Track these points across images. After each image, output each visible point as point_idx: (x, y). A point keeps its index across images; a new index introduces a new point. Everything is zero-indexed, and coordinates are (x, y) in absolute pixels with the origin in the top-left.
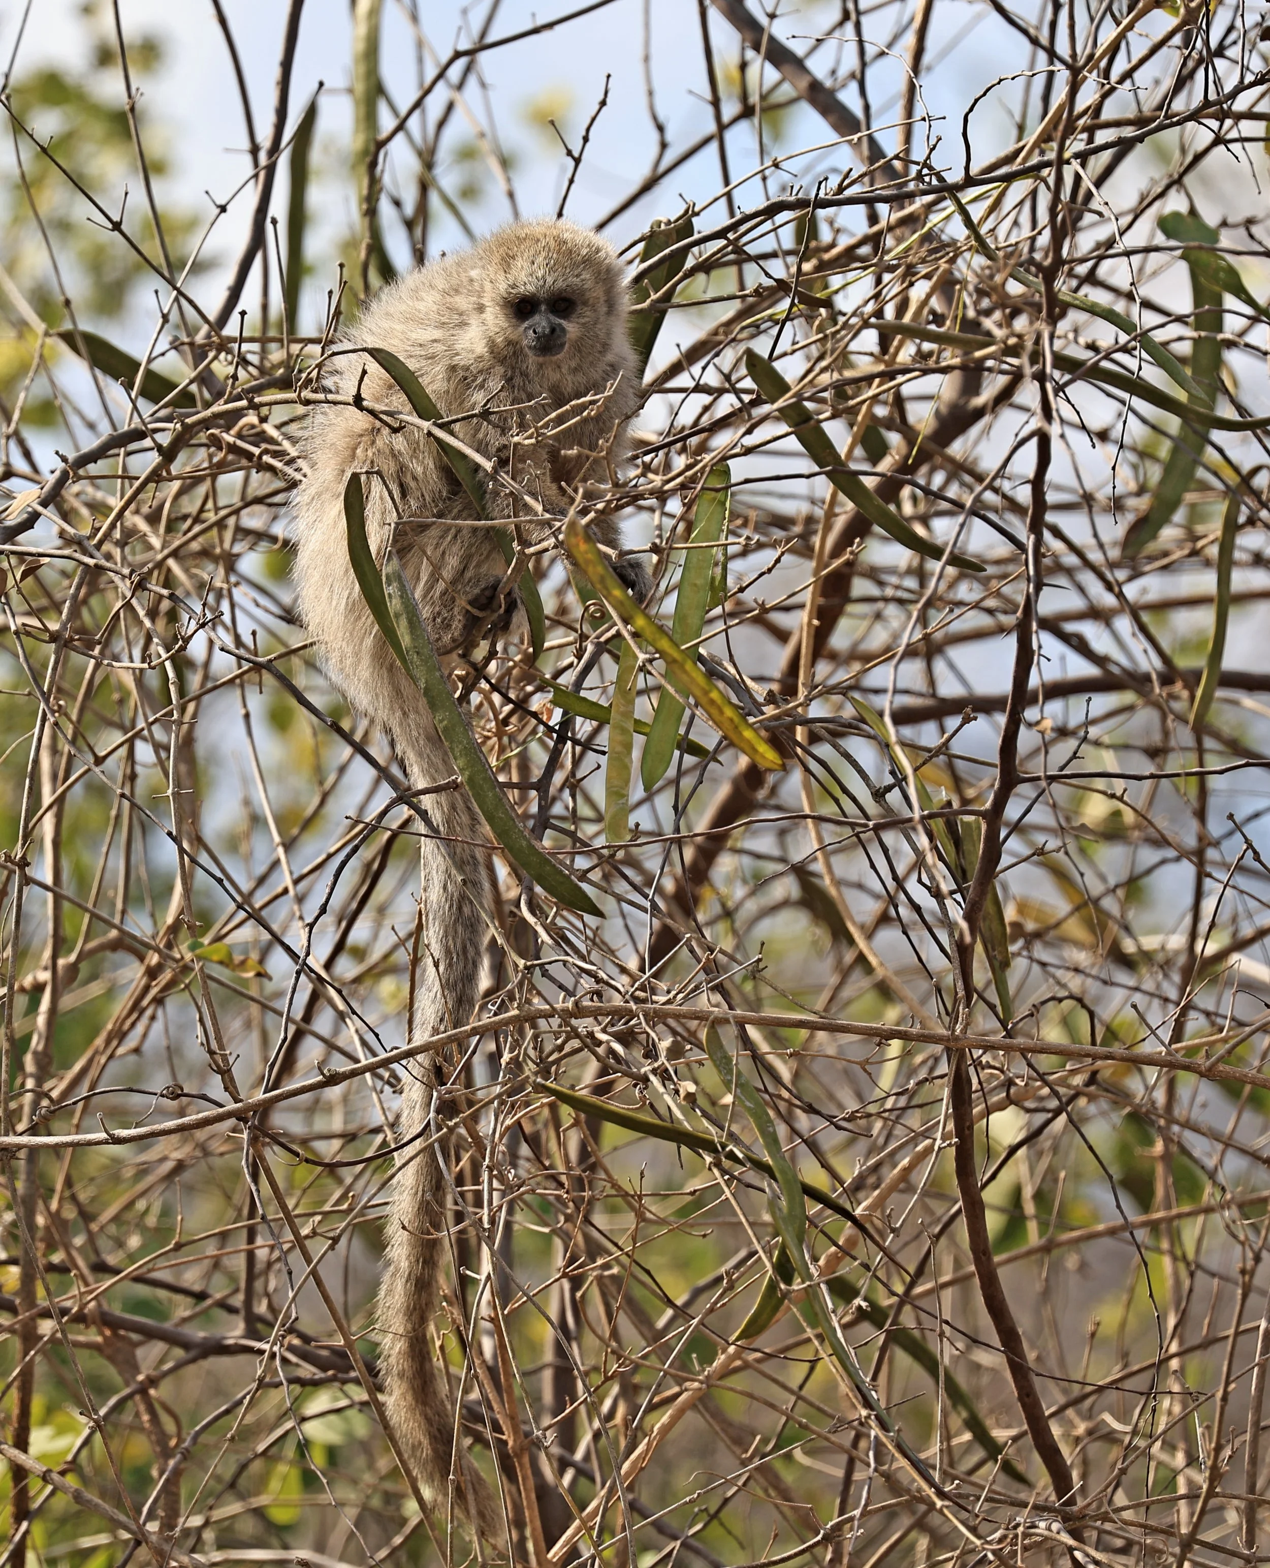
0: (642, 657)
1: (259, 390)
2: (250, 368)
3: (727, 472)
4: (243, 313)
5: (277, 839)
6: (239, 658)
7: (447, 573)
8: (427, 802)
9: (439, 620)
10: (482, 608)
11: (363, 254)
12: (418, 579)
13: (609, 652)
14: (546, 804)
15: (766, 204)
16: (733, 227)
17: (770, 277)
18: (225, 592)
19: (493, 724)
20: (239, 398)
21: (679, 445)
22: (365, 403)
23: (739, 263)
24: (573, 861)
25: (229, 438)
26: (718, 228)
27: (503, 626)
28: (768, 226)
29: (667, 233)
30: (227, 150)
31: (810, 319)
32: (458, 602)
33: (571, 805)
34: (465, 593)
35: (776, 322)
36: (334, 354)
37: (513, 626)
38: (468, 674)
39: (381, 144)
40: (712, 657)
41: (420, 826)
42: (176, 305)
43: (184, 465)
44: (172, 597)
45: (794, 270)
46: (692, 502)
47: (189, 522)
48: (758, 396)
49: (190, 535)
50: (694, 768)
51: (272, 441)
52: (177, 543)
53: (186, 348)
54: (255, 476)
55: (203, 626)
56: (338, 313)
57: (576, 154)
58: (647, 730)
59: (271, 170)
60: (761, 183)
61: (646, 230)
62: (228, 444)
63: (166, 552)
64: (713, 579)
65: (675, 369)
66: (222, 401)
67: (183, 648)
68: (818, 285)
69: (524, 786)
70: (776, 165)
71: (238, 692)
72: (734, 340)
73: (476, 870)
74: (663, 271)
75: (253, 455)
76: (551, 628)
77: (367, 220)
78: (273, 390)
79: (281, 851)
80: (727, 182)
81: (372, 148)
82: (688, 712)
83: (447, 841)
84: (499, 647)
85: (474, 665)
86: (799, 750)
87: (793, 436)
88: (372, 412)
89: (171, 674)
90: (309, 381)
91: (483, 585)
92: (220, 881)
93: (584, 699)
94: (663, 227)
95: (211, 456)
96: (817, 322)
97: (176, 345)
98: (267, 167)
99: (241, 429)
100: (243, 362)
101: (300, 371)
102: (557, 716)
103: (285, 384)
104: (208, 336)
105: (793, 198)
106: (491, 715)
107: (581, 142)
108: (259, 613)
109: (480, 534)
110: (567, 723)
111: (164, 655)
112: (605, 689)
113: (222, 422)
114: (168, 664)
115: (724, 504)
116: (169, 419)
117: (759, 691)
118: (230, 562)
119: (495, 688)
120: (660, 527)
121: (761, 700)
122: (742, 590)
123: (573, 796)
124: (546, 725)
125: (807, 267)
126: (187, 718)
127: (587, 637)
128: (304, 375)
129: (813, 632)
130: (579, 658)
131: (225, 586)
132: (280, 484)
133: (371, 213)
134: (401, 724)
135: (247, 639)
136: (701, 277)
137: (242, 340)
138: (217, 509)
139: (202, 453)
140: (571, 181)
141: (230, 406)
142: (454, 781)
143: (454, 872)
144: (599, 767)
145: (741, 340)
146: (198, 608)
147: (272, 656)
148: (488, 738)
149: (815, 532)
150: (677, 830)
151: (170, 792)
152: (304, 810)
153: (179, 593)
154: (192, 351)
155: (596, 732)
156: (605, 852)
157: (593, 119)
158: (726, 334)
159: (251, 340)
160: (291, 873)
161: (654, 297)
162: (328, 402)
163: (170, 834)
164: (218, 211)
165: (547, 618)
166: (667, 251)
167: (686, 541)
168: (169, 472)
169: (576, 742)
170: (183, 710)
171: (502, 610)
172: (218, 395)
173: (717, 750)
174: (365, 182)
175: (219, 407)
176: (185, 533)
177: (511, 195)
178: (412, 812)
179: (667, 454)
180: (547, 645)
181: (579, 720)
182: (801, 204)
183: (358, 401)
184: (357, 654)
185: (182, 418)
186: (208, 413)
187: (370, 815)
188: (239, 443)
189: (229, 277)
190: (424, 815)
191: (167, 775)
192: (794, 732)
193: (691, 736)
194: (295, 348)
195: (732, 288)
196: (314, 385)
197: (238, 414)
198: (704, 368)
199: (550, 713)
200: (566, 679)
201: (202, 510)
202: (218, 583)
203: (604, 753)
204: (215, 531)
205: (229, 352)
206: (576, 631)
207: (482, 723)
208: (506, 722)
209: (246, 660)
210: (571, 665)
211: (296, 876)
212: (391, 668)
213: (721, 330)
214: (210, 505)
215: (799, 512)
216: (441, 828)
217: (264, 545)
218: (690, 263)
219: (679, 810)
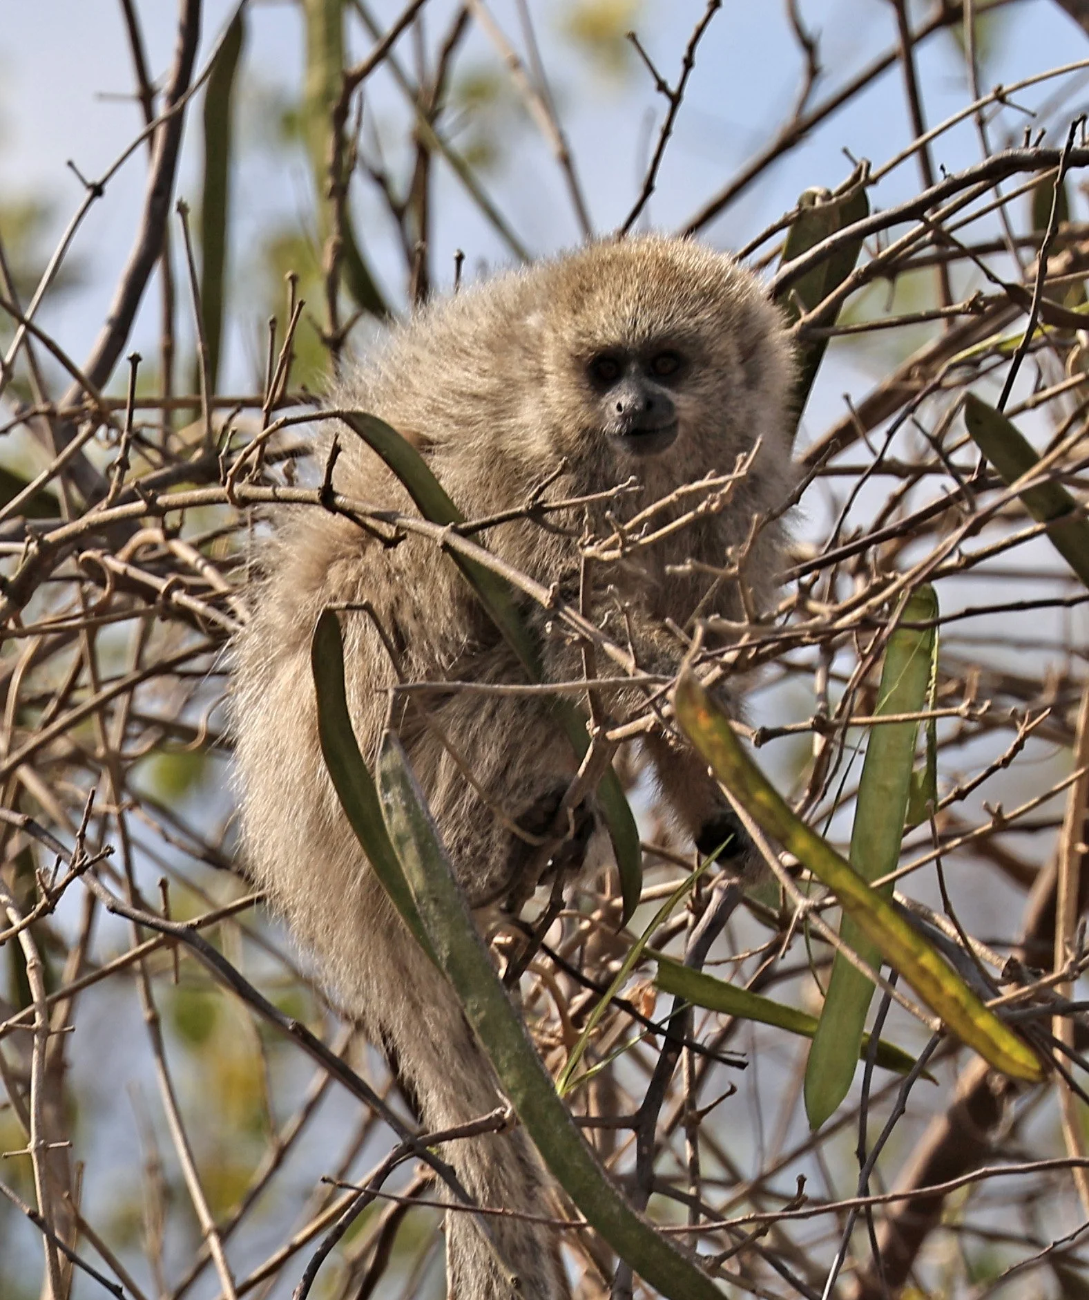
0: (801, 904)
1: (162, 485)
2: (149, 452)
3: (931, 602)
4: (135, 360)
5: (207, 1222)
6: (139, 923)
7: (481, 774)
8: (453, 1152)
9: (467, 851)
10: (537, 831)
11: (327, 261)
12: (432, 784)
13: (748, 903)
14: (648, 1152)
15: (986, 162)
16: (932, 201)
17: (996, 281)
18: (114, 821)
19: (558, 1024)
20: (131, 497)
21: (852, 561)
22: (339, 500)
23: (942, 261)
24: (694, 1245)
25: (116, 564)
26: (908, 201)
27: (573, 861)
28: (988, 198)
29: (825, 213)
30: (102, 96)
31: (1061, 349)
32: (498, 820)
33: (688, 1154)
34: (511, 806)
35: (1007, 356)
36: (287, 423)
37: (589, 860)
38: (516, 941)
39: (353, 81)
40: (916, 905)
41: (445, 1194)
42: (23, 351)
43: (44, 612)
44: (29, 826)
45: (1034, 269)
46: (877, 652)
47: (52, 706)
48: (980, 476)
49: (55, 726)
50: (891, 1086)
51: (185, 569)
52: (32, 741)
53: (42, 421)
54: (161, 628)
55: (80, 871)
56: (289, 357)
57: (673, 87)
58: (812, 1028)
59: (175, 124)
60: (975, 131)
61: (791, 208)
62: (115, 575)
63: (16, 756)
64: (913, 778)
65: (844, 436)
66: (104, 504)
67: (48, 909)
68: (1072, 295)
69: (609, 1123)
70: (1001, 97)
71: (140, 982)
72: (937, 387)
73: (535, 1260)
74: (821, 273)
75: (155, 591)
76: (649, 864)
77: (332, 207)
78: (186, 485)
79: (213, 1241)
80: (919, 128)
81: (339, 87)
82: (878, 995)
83: (487, 1216)
84: (566, 895)
85: (525, 927)
86: (1058, 1055)
87: (1043, 540)
88: (350, 514)
89: (29, 953)
90: (244, 469)
91: (538, 792)
92: (117, 1291)
93: (709, 979)
94: (818, 202)
95: (85, 597)
96: (1073, 355)
97: (25, 418)
98: (166, 120)
99: (135, 551)
100: (137, 440)
101: (230, 453)
102: (663, 1009)
103: (207, 473)
104: (78, 400)
105: (1030, 151)
106: (555, 1012)
107: (680, 68)
108: (170, 854)
109: (531, 710)
110: (680, 1020)
111: (17, 923)
112: (737, 964)
113: (103, 540)
114: (24, 937)
115: (928, 653)
116: (17, 536)
117: (994, 962)
118: (119, 768)
119: (561, 964)
120: (824, 696)
121: (997, 975)
122: (961, 795)
123: (693, 1140)
124: (645, 1021)
125: (1055, 265)
126: (56, 1025)
127: (709, 879)
128: (236, 460)
129: (1077, 861)
130: (698, 911)
131: (114, 810)
132: (199, 640)
133: (340, 193)
134: (407, 1026)
135: (152, 893)
136: (881, 286)
137: (134, 405)
138: (98, 684)
139: (72, 593)
140: (666, 133)
141: (117, 511)
142: (499, 1117)
143: (502, 1268)
144: (733, 1090)
145: (949, 388)
146: (73, 846)
147: (195, 921)
148: (549, 1048)
149: (1079, 701)
150: (864, 1191)
151: (32, 1145)
152: (251, 1172)
153: (38, 820)
154: (52, 425)
155: (728, 1033)
156: (749, 1229)
157: (700, 31)
158: (924, 377)
159: (149, 404)
160: (232, 1279)
161: (806, 317)
162: (277, 500)
163: (33, 1216)
164: (88, 194)
165: (645, 848)
166: (826, 242)
167: (870, 713)
168: (18, 623)
169: (694, 1048)
170: (49, 1014)
171: (571, 834)
172: (95, 496)
173: (925, 1057)
174: (329, 143)
175: (99, 514)
176: (46, 724)
177: (566, 161)
178: (430, 1173)
179: (834, 577)
180: (644, 892)
181: (698, 1013)
182: (1044, 160)
183: (327, 497)
184: (332, 911)
185: (38, 534)
186: (82, 523)
187: (361, 1177)
188: (134, 573)
189: (111, 300)
190: (448, 1174)
191: (26, 1119)
192: (1050, 1027)
193: (883, 1037)
194: (221, 417)
195: (931, 301)
196: (255, 473)
197: (129, 525)
198: (890, 434)
199: (651, 1003)
200: (677, 949)
201: (72, 686)
202: (100, 804)
203: (742, 1065)
204: (95, 718)
205: (113, 424)
206: (690, 868)
207: (539, 1025)
208: (578, 1020)
209: (152, 926)
210: (683, 925)
211: (239, 1282)
212: (390, 932)
213: (916, 372)
214: (85, 677)
215: (1049, 669)
216: (480, 1194)
217: (174, 741)
218: (863, 262)
219: (866, 1158)
